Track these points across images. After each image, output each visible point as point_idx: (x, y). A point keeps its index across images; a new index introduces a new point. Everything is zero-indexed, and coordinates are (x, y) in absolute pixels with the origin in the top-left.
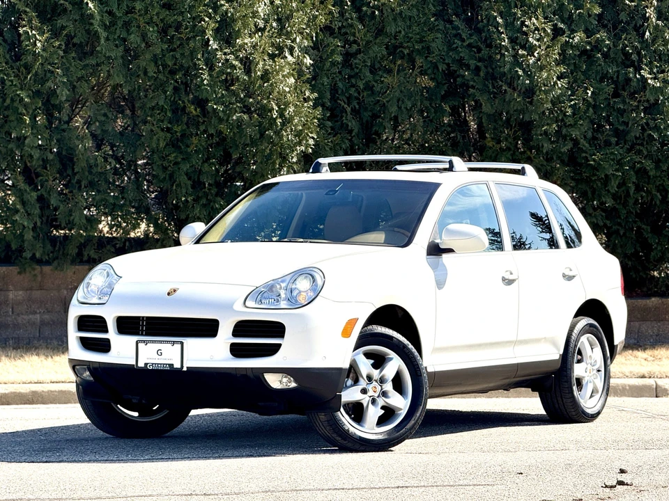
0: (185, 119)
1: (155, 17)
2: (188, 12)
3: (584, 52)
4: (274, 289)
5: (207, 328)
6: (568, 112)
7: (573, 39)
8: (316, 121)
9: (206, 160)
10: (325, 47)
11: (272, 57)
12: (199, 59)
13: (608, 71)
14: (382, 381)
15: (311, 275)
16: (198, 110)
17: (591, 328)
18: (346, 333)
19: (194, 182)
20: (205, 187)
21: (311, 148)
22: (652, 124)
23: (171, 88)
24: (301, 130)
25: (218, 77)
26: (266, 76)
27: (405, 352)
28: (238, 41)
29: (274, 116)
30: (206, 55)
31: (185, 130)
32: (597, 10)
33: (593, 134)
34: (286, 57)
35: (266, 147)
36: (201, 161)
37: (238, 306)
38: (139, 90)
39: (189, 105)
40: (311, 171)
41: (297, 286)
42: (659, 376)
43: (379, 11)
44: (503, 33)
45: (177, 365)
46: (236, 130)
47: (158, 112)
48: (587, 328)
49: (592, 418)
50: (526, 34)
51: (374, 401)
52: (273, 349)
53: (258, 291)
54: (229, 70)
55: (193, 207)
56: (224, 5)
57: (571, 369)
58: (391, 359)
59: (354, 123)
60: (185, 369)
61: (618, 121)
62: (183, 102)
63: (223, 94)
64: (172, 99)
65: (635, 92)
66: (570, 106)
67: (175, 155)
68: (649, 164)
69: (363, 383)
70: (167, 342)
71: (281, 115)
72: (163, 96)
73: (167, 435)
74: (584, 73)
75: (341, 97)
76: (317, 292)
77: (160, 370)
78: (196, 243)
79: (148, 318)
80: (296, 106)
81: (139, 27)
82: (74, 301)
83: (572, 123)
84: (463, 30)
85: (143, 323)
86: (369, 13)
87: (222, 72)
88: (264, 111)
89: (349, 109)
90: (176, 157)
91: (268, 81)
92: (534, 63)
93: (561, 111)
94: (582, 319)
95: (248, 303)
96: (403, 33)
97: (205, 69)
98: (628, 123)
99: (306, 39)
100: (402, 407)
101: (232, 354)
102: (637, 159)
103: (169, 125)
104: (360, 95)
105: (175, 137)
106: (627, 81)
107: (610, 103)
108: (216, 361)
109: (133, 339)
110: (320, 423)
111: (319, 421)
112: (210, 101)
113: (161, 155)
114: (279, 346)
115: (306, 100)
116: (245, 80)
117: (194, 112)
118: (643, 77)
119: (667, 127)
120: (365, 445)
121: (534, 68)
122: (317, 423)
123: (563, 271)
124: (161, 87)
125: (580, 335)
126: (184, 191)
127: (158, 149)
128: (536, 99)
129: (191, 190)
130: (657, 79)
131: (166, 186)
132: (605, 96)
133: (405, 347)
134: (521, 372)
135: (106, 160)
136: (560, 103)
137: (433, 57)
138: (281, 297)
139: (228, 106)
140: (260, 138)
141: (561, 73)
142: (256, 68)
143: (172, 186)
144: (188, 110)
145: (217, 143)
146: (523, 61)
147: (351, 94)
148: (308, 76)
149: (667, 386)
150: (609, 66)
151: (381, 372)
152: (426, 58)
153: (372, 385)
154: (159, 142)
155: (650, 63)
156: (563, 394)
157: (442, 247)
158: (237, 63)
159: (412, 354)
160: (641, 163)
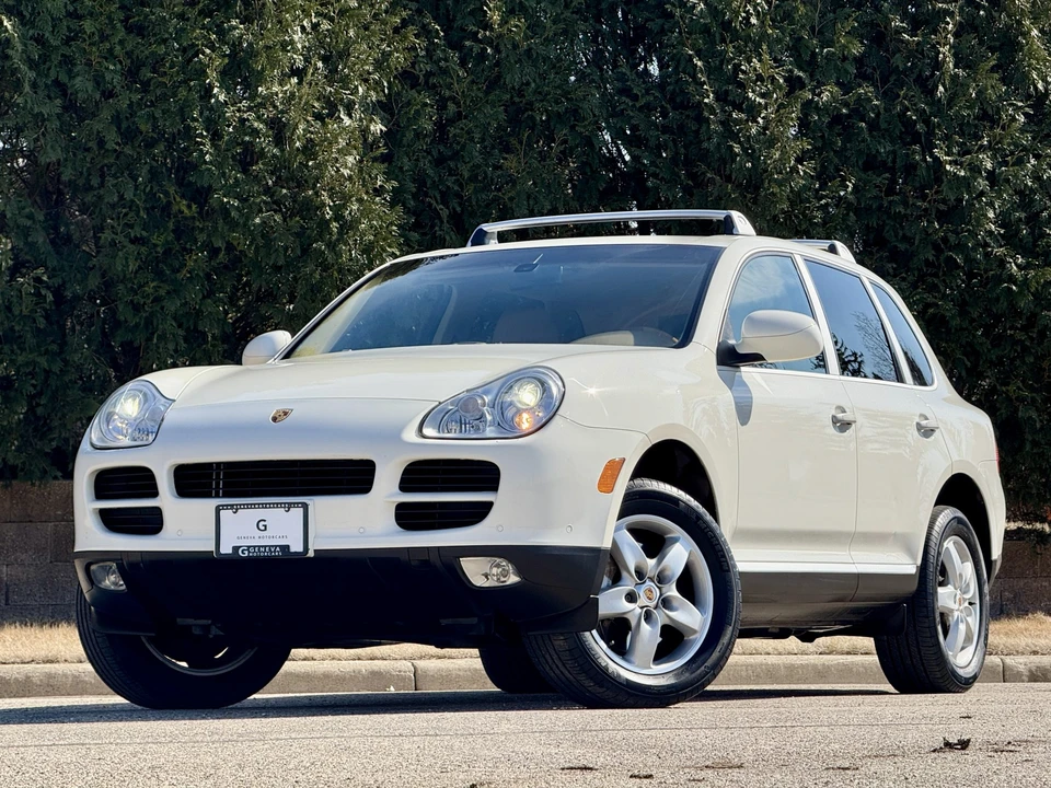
0: (171, 225)
1: (118, 48)
2: (174, 39)
3: (837, 119)
4: (471, 406)
5: (353, 477)
6: (816, 217)
7: (819, 95)
8: (395, 228)
9: (209, 294)
10: (402, 107)
11: (318, 117)
12: (196, 120)
13: (877, 151)
14: (661, 579)
15: (539, 380)
16: (194, 207)
17: (960, 526)
18: (606, 483)
19: (188, 330)
20: (207, 341)
22: (952, 238)
23: (145, 170)
24: (371, 242)
25: (227, 150)
26: (309, 149)
27: (699, 527)
28: (260, 89)
29: (328, 217)
30: (207, 113)
31: (171, 243)
32: (857, 49)
34: (342, 120)
35: (311, 270)
36: (201, 295)
37: (410, 435)
38: (90, 175)
39: (178, 199)
40: (470, 242)
41: (515, 399)
42: (1005, 652)
43: (491, 47)
44: (704, 83)
45: (297, 547)
46: (261, 242)
47: (124, 211)
48: (954, 523)
49: (966, 684)
50: (742, 86)
51: (648, 617)
52: (478, 513)
53: (440, 411)
54: (247, 138)
56: (235, 28)
57: (934, 595)
58: (675, 540)
59: (454, 237)
60: (311, 554)
61: (896, 236)
62: (167, 194)
63: (236, 178)
64: (148, 189)
65: (923, 188)
66: (819, 208)
67: (155, 284)
69: (628, 584)
70: (277, 505)
71: (338, 217)
72: (131, 185)
74: (839, 153)
75: (431, 192)
76: (550, 409)
77: (264, 557)
78: (283, 358)
79: (224, 464)
80: (360, 201)
81: (89, 64)
82: (85, 445)
83: (822, 236)
84: (633, 80)
85: (218, 475)
86: (476, 50)
87: (234, 142)
88: (309, 209)
89: (445, 213)
90: (157, 291)
91: (314, 158)
92: (759, 133)
93: (805, 216)
94: (944, 509)
95: (427, 431)
96: (533, 85)
97: (206, 137)
98: (914, 238)
99: (375, 89)
100: (696, 628)
101: (398, 524)
102: (930, 300)
103: (144, 234)
104: (462, 190)
105: (154, 254)
106: (910, 168)
107: (881, 206)
108: (371, 536)
109: (209, 505)
110: (555, 657)
111: (553, 653)
112: (216, 190)
113: (130, 285)
114: (489, 506)
115: (378, 192)
116: (274, 155)
117: (186, 211)
118: (936, 159)
119: (978, 244)
120: (637, 695)
121: (758, 142)
122: (547, 656)
123: (917, 420)
124: (130, 169)
125: (944, 537)
126: (171, 346)
127: (125, 276)
128: (763, 194)
129: (183, 345)
130: (961, 164)
131: (139, 340)
132: (875, 192)
133: (699, 517)
134: (862, 592)
135: (38, 294)
136: (801, 202)
137: (585, 127)
138: (485, 422)
139: (246, 200)
140: (302, 256)
141: (803, 152)
142: (293, 134)
143: (149, 339)
144: (175, 208)
145: (226, 267)
146: (740, 130)
147: (448, 187)
148: (383, 150)
149: (1022, 668)
150: (880, 143)
151: (659, 562)
152: (573, 128)
153: (644, 587)
154: (127, 262)
155: (947, 138)
156: (920, 639)
157: (741, 351)
158: (261, 126)
159: (712, 530)
160: (937, 305)
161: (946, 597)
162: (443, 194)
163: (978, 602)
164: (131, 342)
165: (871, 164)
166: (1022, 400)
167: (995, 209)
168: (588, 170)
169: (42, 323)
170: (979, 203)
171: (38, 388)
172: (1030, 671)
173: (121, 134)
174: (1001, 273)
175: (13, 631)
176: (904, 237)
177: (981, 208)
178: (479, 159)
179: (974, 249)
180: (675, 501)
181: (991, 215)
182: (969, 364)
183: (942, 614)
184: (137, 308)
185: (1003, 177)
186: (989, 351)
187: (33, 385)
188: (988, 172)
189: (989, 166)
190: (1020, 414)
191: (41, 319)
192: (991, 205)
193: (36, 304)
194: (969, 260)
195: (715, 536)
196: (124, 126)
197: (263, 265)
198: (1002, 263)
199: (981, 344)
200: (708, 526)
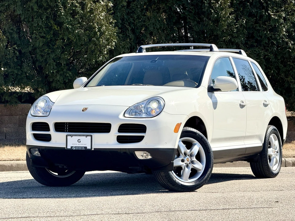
0: (52, 32)
3: (241, 2)
4: (138, 108)
5: (105, 128)
6: (234, 30)
8: (115, 33)
9: (63, 52)
11: (94, 2)
12: (59, 3)
13: (252, 11)
14: (191, 155)
15: (158, 101)
16: (59, 27)
17: (275, 131)
18: (176, 130)
19: (57, 63)
20: (62, 66)
21: (114, 47)
22: (273, 36)
23: (45, 17)
24: (109, 38)
25: (68, 12)
26: (91, 11)
27: (202, 140)
29: (97, 31)
31: (52, 38)
33: (245, 42)
34: (101, 3)
35: (92, 46)
36: (60, 53)
37: (121, 116)
38: (29, 18)
39: (54, 25)
40: (137, 52)
41: (151, 106)
42: (286, 157)
45: (89, 147)
46: (78, 38)
47: (39, 28)
48: (273, 130)
49: (276, 175)
51: (187, 166)
52: (140, 139)
53: (130, 109)
54: (74, 8)
55: (56, 75)
57: (267, 151)
58: (195, 144)
59: (132, 35)
60: (93, 149)
61: (257, 35)
62: (51, 24)
63: (71, 20)
64: (46, 22)
65: (265, 22)
66: (235, 28)
67: (47, 49)
68: (272, 56)
69: (182, 157)
70: (83, 135)
71: (99, 31)
72: (41, 21)
73: (73, 185)
74: (242, 12)
75: (126, 23)
76: (161, 109)
77: (80, 150)
78: (84, 87)
79: (69, 123)
80: (106, 26)
82: (29, 115)
83: (236, 36)
85: (67, 126)
87: (70, 9)
88: (92, 28)
89: (129, 29)
90: (48, 51)
91: (93, 14)
92: (219, 6)
93: (231, 30)
94: (270, 126)
95: (126, 115)
97: (62, 8)
98: (262, 36)
100: (201, 169)
101: (118, 141)
102: (266, 53)
103: (45, 35)
104: (135, 22)
105: (47, 41)
106: (262, 16)
107: (253, 27)
108: (110, 145)
109: (64, 134)
110: (161, 177)
111: (160, 176)
112: (65, 23)
113: (40, 50)
114: (143, 137)
115: (111, 23)
116: (81, 13)
117: (56, 29)
118: (269, 14)
119: (280, 38)
120: (184, 188)
121: (218, 9)
122: (159, 177)
123: (263, 102)
124: (40, 16)
125: (270, 134)
126: (52, 67)
127: (39, 47)
128: (220, 24)
129: (55, 67)
130: (276, 15)
131: (43, 65)
132: (251, 23)
133: (202, 138)
134: (247, 152)
135: (14, 52)
136: (231, 26)
137: (169, 4)
138: (142, 112)
139: (73, 26)
140: (89, 42)
141: (231, 12)
142: (87, 7)
143: (46, 65)
144: (53, 28)
145: (67, 44)
146: (214, 6)
147: (131, 21)
148: (112, 11)
149: (290, 162)
150: (253, 9)
151: (191, 151)
152: (166, 4)
153: (186, 158)
154: (40, 43)
155: (272, 8)
156: (263, 163)
157: (215, 88)
158: (78, 5)
159: (206, 141)
160: (268, 55)
161: (270, 151)
162: (129, 23)
163: (279, 152)
164: (41, 65)
165: (251, 15)
166: (292, 82)
167: (285, 28)
168: (170, 16)
169: (16, 60)
170: (281, 26)
171: (15, 79)
172: (293, 162)
173: (38, 6)
174: (287, 47)
175: (7, 148)
176: (259, 36)
177: (282, 28)
178: (140, 13)
179: (279, 39)
180: (195, 133)
181: (284, 30)
182: (277, 72)
183: (269, 156)
184: (42, 56)
185: (288, 18)
186: (283, 68)
187: (13, 78)
188: (284, 17)
189: (284, 16)
190: (291, 86)
191: (16, 59)
192: (284, 27)
193: (14, 55)
194: (278, 42)
195: (206, 143)
196: (39, 4)
197: (78, 44)
198: (287, 43)
199: (281, 66)
200: (205, 140)
